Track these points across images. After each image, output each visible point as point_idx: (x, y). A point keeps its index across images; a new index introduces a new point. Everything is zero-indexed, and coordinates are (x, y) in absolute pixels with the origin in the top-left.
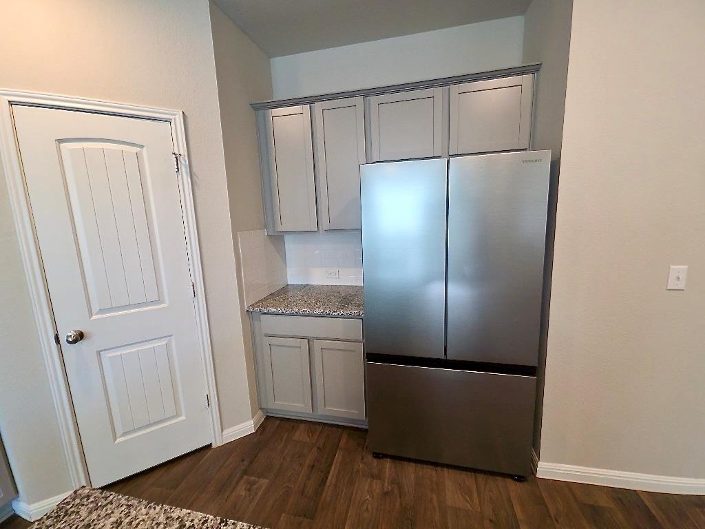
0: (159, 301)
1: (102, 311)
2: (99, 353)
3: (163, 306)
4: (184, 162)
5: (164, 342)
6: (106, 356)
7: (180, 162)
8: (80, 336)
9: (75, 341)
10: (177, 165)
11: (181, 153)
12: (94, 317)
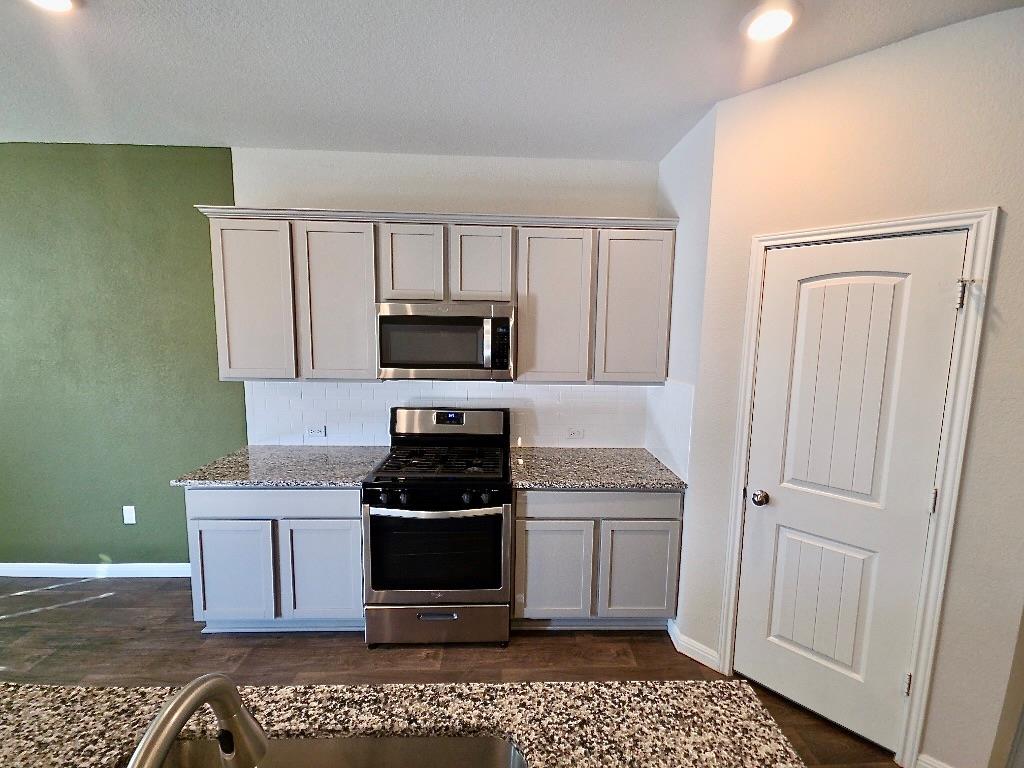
0: (870, 496)
1: (794, 480)
2: (779, 526)
3: (874, 504)
4: (977, 293)
5: (860, 556)
6: (785, 534)
7: (970, 293)
8: (765, 500)
9: (759, 503)
10: (962, 298)
11: (977, 277)
12: (785, 484)
